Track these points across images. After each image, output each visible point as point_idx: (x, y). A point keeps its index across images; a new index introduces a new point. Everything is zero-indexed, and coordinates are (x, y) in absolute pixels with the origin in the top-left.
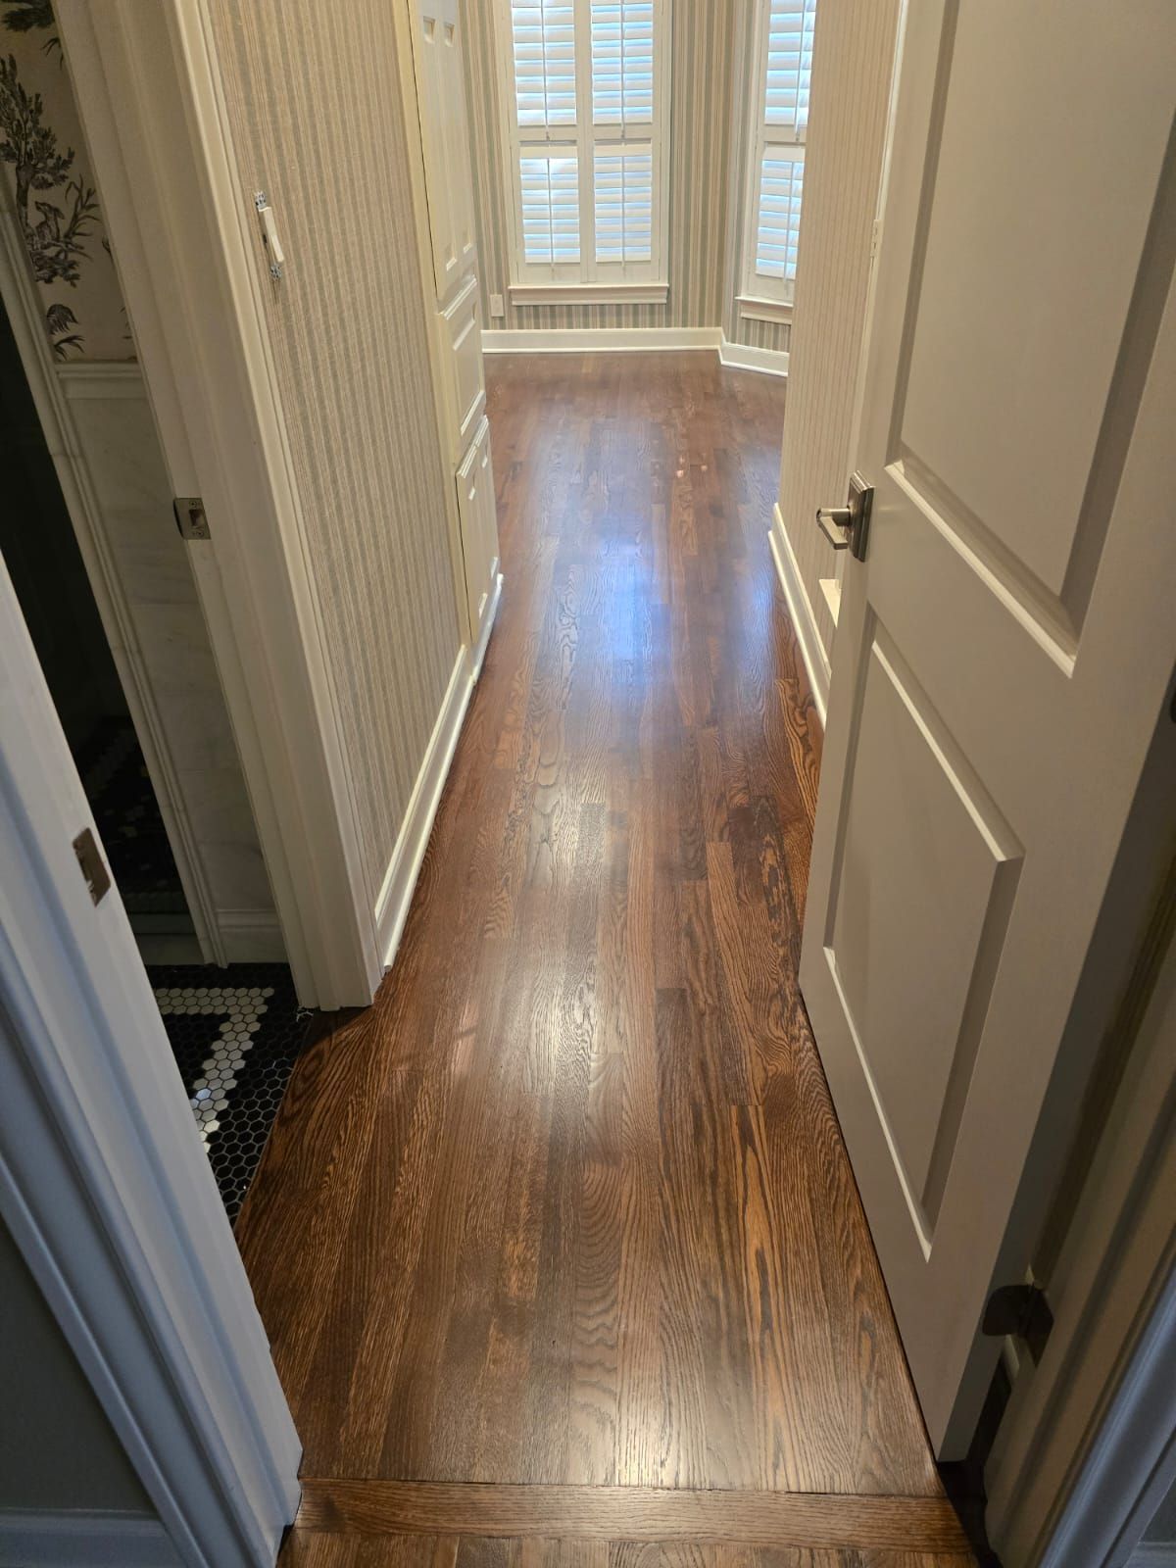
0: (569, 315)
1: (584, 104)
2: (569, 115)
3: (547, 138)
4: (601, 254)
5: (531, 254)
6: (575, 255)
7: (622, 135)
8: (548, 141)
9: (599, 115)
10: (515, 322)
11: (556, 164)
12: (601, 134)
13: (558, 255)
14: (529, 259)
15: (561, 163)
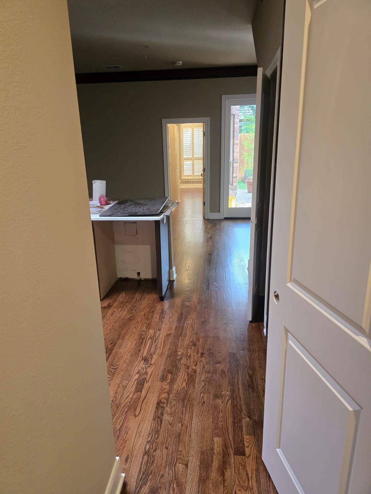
0: (190, 182)
1: (193, 155)
2: (191, 156)
3: (188, 159)
4: (195, 174)
5: (185, 174)
6: (191, 174)
7: (198, 159)
8: (188, 160)
9: (195, 156)
10: (182, 183)
11: (189, 162)
12: (195, 159)
13: (189, 174)
14: (185, 175)
15: (190, 162)
